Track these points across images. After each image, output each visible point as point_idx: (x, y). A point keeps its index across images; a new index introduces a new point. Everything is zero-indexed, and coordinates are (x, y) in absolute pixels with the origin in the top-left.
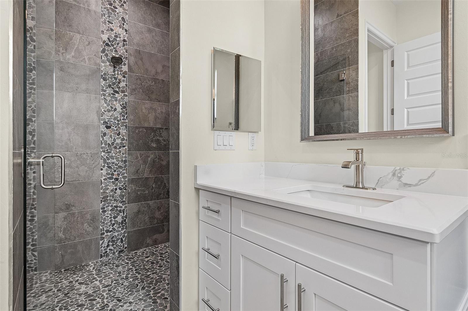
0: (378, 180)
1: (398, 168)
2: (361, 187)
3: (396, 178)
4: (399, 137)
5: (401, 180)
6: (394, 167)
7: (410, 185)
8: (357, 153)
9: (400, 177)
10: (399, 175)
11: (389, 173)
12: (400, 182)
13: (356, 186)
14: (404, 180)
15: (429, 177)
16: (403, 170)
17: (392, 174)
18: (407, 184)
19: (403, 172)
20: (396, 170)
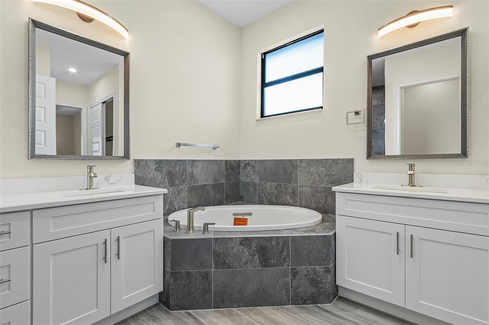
0: (97, 184)
2: (93, 188)
3: (106, 181)
5: (109, 181)
6: (105, 176)
7: (113, 184)
8: (90, 168)
9: (109, 180)
10: (108, 179)
11: (103, 179)
12: (108, 183)
13: (90, 187)
14: (110, 181)
15: (121, 179)
17: (104, 179)
18: (111, 183)
19: (110, 177)
20: (107, 177)
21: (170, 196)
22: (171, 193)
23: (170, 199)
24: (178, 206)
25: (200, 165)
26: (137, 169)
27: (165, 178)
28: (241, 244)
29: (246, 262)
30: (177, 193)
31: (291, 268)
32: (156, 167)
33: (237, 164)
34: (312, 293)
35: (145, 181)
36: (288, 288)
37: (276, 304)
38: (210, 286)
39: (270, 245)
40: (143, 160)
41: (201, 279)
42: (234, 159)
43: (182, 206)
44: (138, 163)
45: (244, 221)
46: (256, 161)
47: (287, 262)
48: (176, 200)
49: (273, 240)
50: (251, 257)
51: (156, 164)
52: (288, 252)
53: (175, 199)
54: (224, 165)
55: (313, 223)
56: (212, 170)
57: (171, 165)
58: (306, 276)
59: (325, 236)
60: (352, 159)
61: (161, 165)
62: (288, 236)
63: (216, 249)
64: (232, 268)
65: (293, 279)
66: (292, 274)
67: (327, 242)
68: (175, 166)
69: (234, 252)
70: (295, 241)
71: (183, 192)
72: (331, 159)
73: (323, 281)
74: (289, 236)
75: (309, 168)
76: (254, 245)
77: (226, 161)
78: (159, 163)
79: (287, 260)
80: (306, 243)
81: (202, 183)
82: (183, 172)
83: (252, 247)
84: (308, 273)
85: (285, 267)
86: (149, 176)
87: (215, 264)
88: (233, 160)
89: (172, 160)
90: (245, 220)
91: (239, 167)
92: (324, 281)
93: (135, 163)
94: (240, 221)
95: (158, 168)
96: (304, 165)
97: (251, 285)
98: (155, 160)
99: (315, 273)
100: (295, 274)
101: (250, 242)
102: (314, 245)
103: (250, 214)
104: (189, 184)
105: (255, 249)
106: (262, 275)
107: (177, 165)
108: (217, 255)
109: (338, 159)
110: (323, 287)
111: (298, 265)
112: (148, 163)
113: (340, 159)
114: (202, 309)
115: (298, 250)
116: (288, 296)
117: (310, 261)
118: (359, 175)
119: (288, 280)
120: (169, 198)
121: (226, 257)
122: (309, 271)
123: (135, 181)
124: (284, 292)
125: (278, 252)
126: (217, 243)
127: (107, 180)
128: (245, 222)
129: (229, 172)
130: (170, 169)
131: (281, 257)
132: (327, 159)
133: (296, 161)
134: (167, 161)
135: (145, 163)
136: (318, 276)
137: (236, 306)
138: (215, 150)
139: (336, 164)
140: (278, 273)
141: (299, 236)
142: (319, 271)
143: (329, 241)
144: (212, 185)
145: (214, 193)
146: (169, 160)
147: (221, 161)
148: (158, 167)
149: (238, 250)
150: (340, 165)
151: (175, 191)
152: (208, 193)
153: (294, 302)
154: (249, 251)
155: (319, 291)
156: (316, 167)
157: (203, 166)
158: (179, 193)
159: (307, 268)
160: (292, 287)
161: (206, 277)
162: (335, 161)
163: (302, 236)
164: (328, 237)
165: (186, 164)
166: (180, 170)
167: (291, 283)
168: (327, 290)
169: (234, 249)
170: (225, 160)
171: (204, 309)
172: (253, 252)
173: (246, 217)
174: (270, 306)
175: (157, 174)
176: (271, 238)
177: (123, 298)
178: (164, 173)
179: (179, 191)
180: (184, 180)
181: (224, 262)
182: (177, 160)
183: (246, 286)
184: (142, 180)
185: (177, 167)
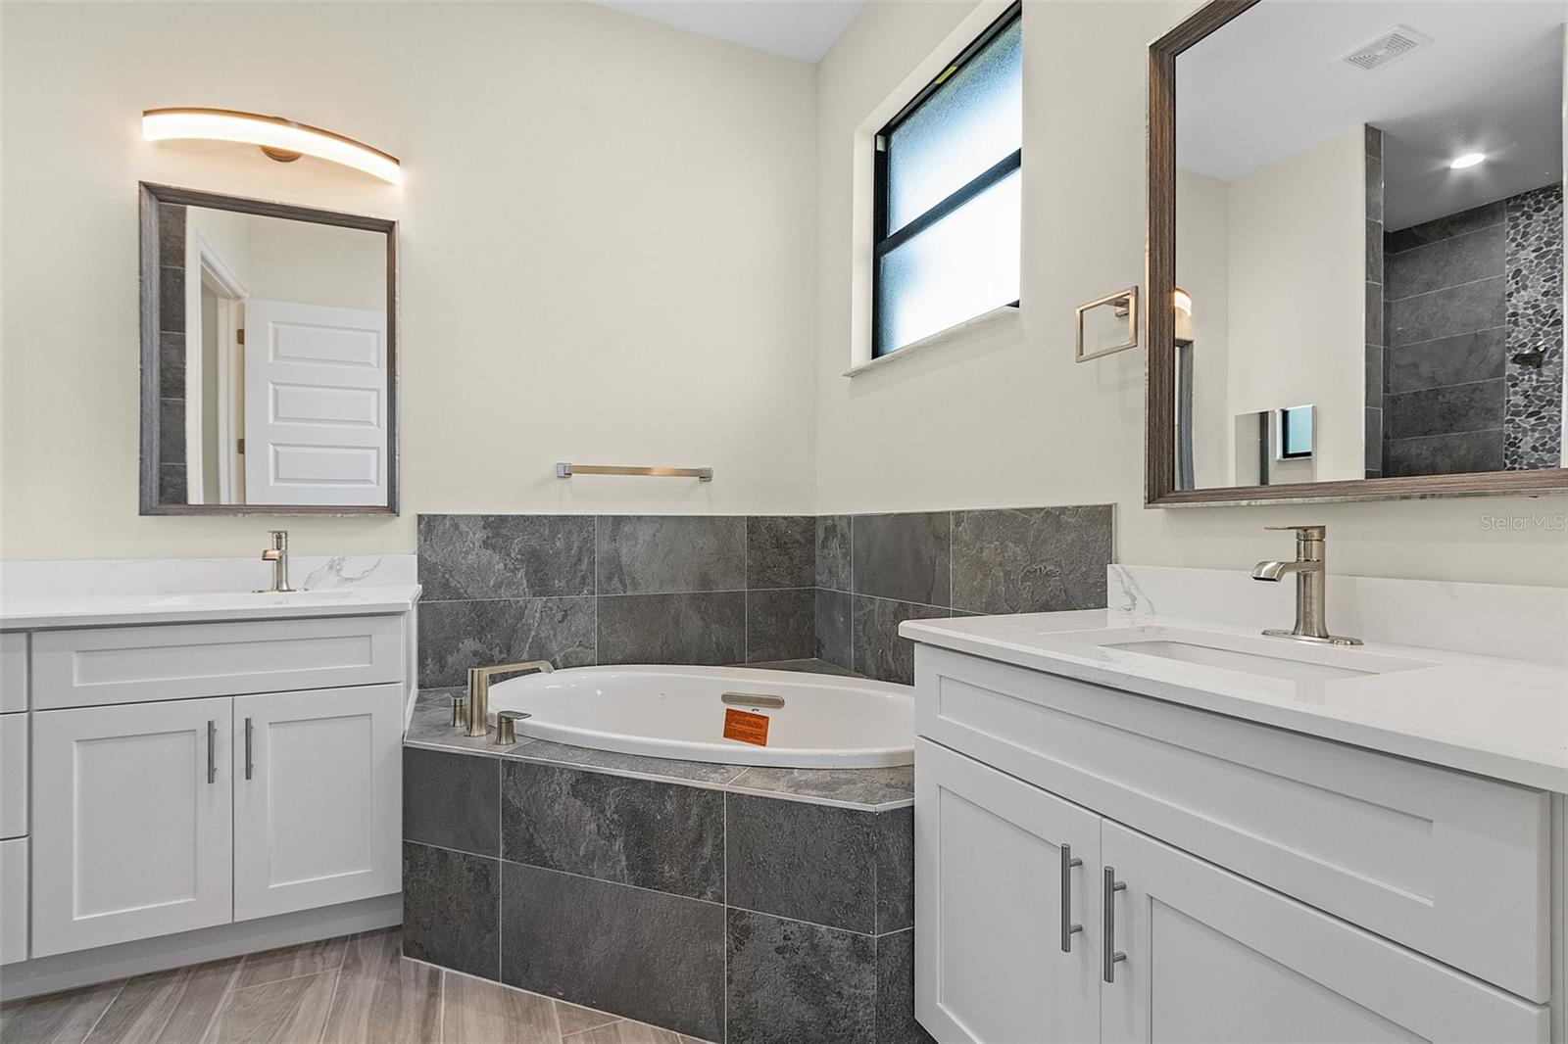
1: (336, 558)
2: (285, 588)
3: (333, 572)
4: (339, 515)
5: (340, 573)
6: (329, 558)
7: (352, 580)
8: (279, 538)
9: (340, 570)
10: (338, 568)
11: (324, 566)
12: (340, 577)
13: (278, 586)
14: (345, 574)
15: (375, 567)
16: (344, 560)
17: (326, 568)
18: (348, 579)
19: (343, 563)
20: (334, 562)
21: (536, 624)
22: (538, 615)
23: (533, 633)
24: (563, 654)
25: (645, 533)
26: (425, 541)
27: (518, 570)
28: (575, 791)
29: (590, 857)
30: (559, 616)
31: (728, 909)
32: (488, 537)
33: (800, 530)
34: (803, 1025)
35: (452, 577)
36: (718, 979)
37: (678, 1024)
38: (493, 907)
39: (660, 811)
40: (445, 516)
41: (472, 878)
42: (786, 515)
43: (577, 658)
44: (428, 525)
45: (757, 725)
46: (849, 518)
47: (714, 883)
48: (555, 635)
49: (670, 797)
50: (603, 842)
51: (485, 528)
52: (719, 847)
53: (551, 632)
54: (743, 532)
55: (875, 756)
56: (694, 547)
57: (537, 531)
58: (779, 950)
59: (852, 813)
60: (1106, 506)
61: (504, 532)
62: (719, 792)
63: (509, 796)
64: (551, 867)
65: (735, 951)
66: (733, 934)
67: (861, 838)
68: (554, 534)
69: (557, 814)
70: (743, 815)
71: (581, 614)
72: (1042, 509)
73: (846, 988)
74: (723, 792)
75: (978, 545)
76: (611, 802)
77: (754, 523)
78: (496, 526)
79: (715, 876)
80: (781, 826)
81: (653, 590)
82: (580, 552)
83: (607, 807)
84: (789, 942)
85: (707, 900)
86: (463, 561)
87: (506, 844)
88: (785, 518)
89: (540, 516)
90: (760, 721)
91: (812, 541)
92: (847, 991)
93: (419, 525)
94: (745, 725)
95: (493, 541)
96: (965, 532)
97: (602, 935)
98: (482, 516)
99: (814, 947)
100: (742, 935)
101: (599, 790)
102: (810, 841)
103: (777, 703)
104: (601, 590)
105: (616, 816)
106: (635, 909)
107: (559, 533)
108: (512, 816)
109: (1062, 508)
110: (846, 1012)
111: (753, 906)
112: (462, 526)
113: (1070, 510)
114: (475, 974)
115: (751, 847)
116: (719, 1009)
117: (795, 897)
118: (1124, 575)
119: (719, 951)
120: (530, 630)
121: (535, 828)
122: (792, 937)
123: (419, 575)
124: (703, 990)
125: (684, 842)
126: (512, 778)
127: (336, 570)
128: (761, 727)
129: (764, 558)
130: (535, 543)
131: (694, 858)
132: (1030, 509)
133: (944, 515)
134: (525, 518)
135: (451, 525)
136: (827, 966)
137: (561, 994)
138: (705, 484)
139: (1058, 531)
140: (685, 915)
141: (755, 797)
142: (831, 947)
143: (868, 834)
144: (693, 597)
145: (700, 623)
146: (532, 517)
147: (731, 521)
148: (493, 537)
149: (567, 810)
150: (1069, 535)
151: (551, 609)
152: (677, 622)
153: (739, 1036)
154: (599, 819)
155: (830, 1023)
156: (997, 540)
157: (658, 535)
158: (565, 616)
159: (782, 923)
160: (730, 981)
161: (484, 875)
162: (1054, 517)
163: (766, 798)
164: (864, 820)
165: (591, 529)
166: (569, 548)
167: (728, 963)
168: (860, 1030)
169: (557, 806)
170: (748, 517)
171: (479, 975)
172: (608, 826)
173: (762, 711)
174: (660, 1026)
175: (491, 556)
176: (663, 788)
177: (271, 887)
178: (513, 555)
179: (565, 611)
180: (584, 578)
181: (530, 842)
182: (557, 516)
183: (590, 936)
184: (440, 574)
185: (559, 539)
